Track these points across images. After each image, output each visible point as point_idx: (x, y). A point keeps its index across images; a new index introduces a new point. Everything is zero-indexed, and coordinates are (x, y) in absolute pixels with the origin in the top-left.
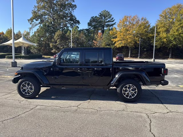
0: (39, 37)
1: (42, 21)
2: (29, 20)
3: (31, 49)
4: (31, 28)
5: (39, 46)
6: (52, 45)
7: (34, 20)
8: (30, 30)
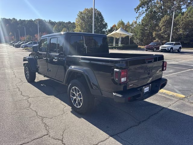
0: (143, 26)
1: (148, 8)
2: (135, 9)
3: (134, 39)
4: (138, 17)
5: (142, 36)
6: (155, 34)
7: (141, 8)
8: (137, 19)
